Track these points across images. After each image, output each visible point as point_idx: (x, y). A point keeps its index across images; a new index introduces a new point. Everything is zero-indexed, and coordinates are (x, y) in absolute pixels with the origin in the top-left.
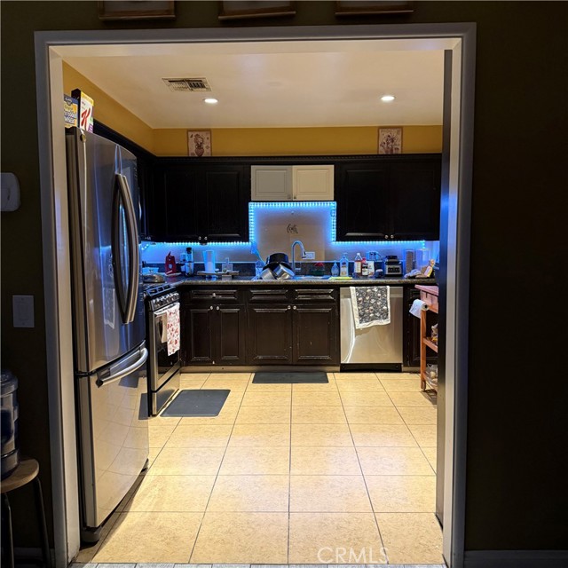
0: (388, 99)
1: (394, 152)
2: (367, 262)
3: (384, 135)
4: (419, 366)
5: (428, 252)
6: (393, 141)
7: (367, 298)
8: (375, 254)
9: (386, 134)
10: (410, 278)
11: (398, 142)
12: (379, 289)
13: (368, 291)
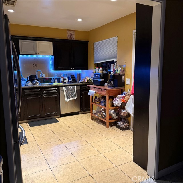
0: (80, 20)
1: (73, 39)
2: (65, 78)
3: (69, 33)
4: (90, 110)
5: (85, 74)
6: (72, 35)
7: (69, 90)
8: (66, 75)
9: (70, 33)
10: (81, 83)
11: (74, 36)
12: (73, 87)
13: (69, 88)
